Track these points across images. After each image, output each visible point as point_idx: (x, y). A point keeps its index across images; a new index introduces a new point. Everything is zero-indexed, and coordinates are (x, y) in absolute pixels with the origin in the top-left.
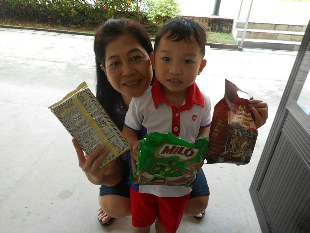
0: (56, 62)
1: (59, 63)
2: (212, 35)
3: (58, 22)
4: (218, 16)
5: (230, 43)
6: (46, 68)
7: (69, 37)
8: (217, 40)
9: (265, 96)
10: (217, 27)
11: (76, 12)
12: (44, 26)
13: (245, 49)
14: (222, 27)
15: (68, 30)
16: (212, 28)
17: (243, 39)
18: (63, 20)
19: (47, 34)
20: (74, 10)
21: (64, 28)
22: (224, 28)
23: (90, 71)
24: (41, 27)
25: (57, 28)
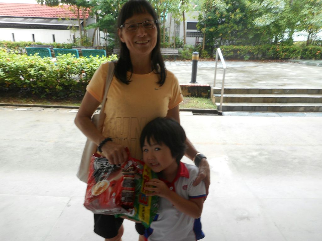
0: (42, 141)
1: (46, 142)
2: (193, 100)
3: (42, 97)
4: (197, 83)
5: (210, 108)
6: (33, 149)
7: (54, 111)
8: (198, 105)
9: (248, 162)
10: (196, 93)
11: (61, 88)
12: (28, 102)
13: (224, 113)
14: (201, 93)
15: (52, 104)
16: (192, 94)
17: (221, 104)
18: (47, 95)
19: (31, 110)
20: (60, 86)
21: (48, 102)
22: (203, 94)
23: (78, 149)
24: (25, 103)
25: (41, 102)
